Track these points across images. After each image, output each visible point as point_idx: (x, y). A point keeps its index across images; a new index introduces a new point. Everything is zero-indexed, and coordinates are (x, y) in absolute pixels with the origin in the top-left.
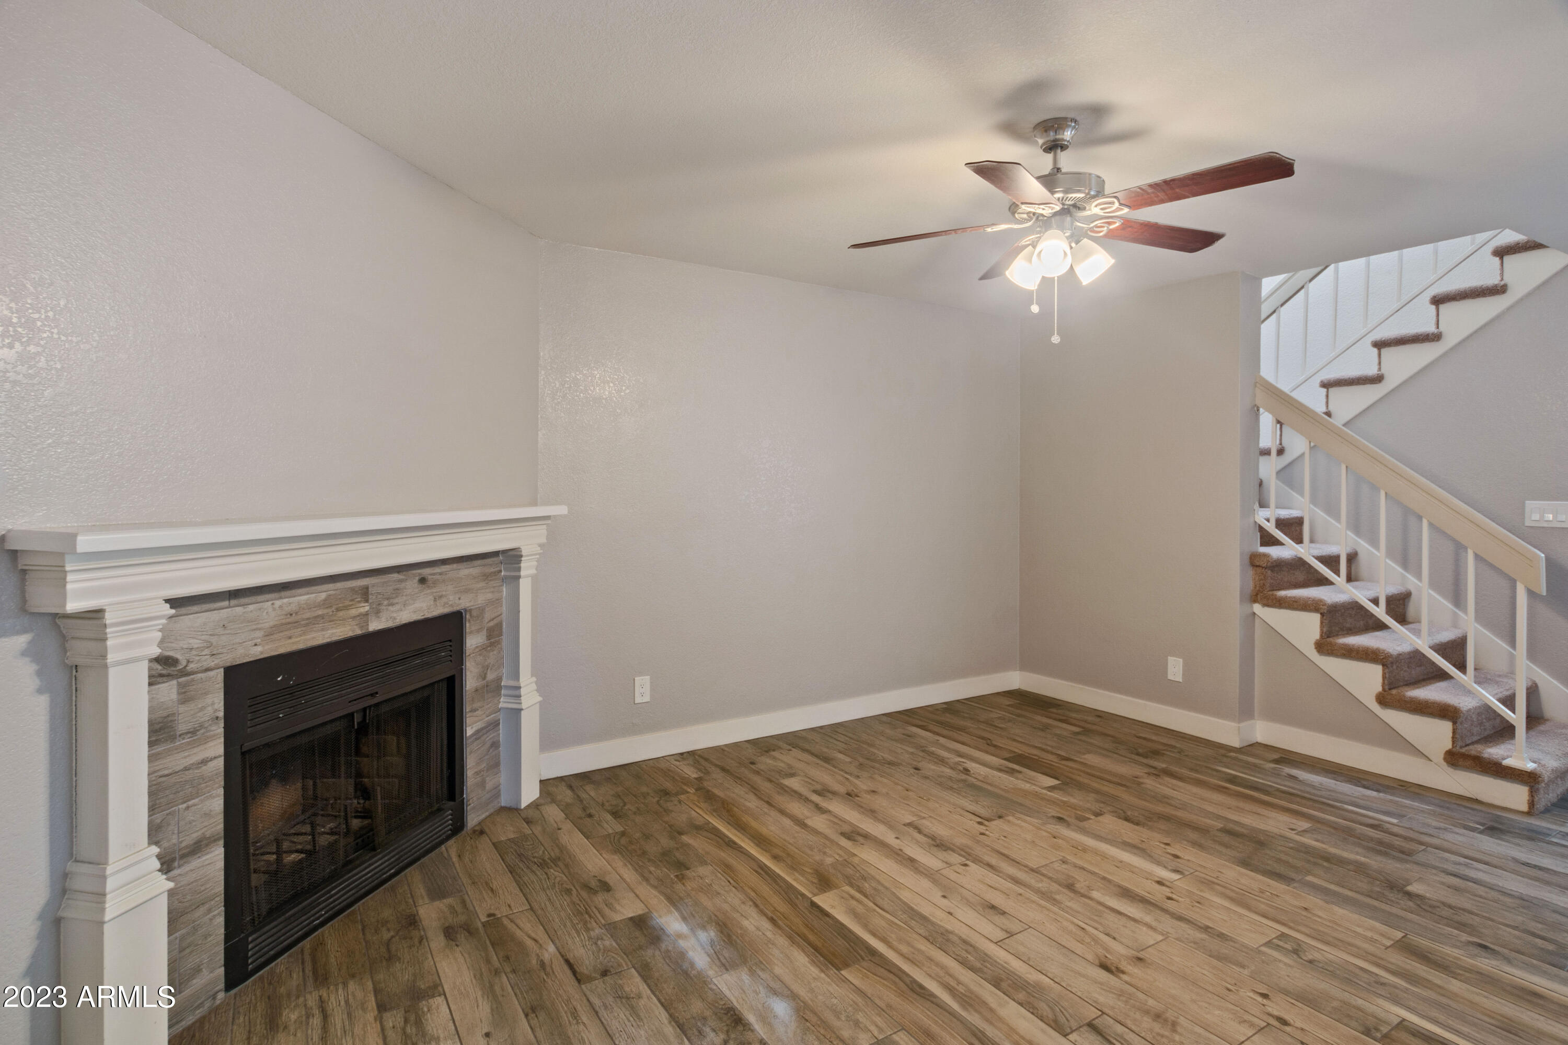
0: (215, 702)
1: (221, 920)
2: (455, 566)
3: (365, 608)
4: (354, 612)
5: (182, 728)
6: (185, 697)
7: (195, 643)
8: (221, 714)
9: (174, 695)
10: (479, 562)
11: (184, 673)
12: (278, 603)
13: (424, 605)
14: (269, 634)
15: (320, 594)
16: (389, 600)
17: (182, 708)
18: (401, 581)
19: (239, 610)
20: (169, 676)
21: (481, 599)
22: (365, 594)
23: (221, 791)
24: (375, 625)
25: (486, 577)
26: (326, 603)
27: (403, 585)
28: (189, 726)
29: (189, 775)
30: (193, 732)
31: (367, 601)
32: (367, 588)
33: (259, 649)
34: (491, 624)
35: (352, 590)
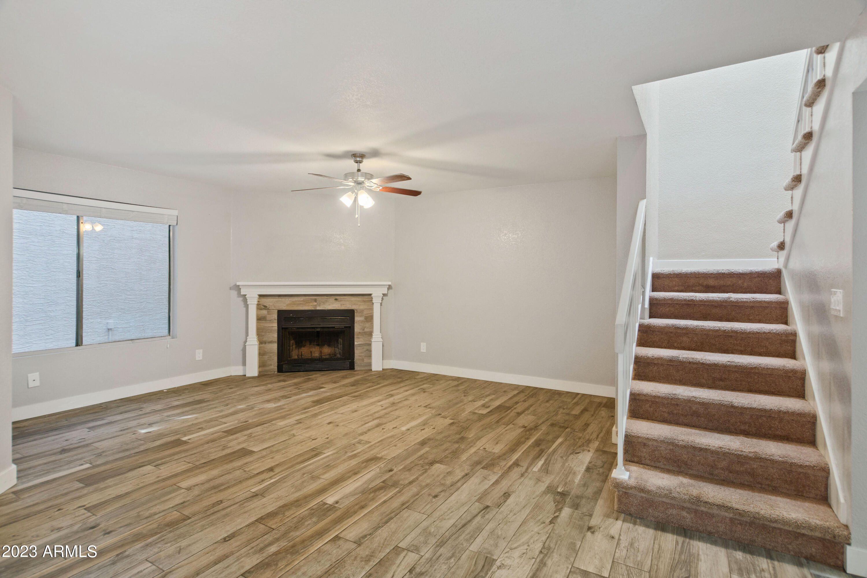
0: (275, 316)
1: (276, 358)
2: (349, 297)
3: (316, 304)
4: (312, 304)
5: (268, 319)
6: (269, 313)
7: (271, 304)
8: (276, 318)
9: (266, 313)
10: (361, 297)
11: (268, 309)
12: (290, 299)
13: (337, 306)
14: (287, 305)
15: (302, 299)
16: (324, 303)
17: (268, 316)
18: (328, 299)
19: (280, 299)
20: (265, 309)
21: (362, 307)
22: (315, 301)
23: (277, 333)
24: (318, 308)
25: (364, 301)
26: (303, 301)
27: (328, 300)
28: (270, 319)
29: (269, 328)
30: (270, 320)
31: (316, 302)
32: (316, 299)
33: (285, 308)
34: (367, 315)
35: (311, 299)
